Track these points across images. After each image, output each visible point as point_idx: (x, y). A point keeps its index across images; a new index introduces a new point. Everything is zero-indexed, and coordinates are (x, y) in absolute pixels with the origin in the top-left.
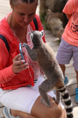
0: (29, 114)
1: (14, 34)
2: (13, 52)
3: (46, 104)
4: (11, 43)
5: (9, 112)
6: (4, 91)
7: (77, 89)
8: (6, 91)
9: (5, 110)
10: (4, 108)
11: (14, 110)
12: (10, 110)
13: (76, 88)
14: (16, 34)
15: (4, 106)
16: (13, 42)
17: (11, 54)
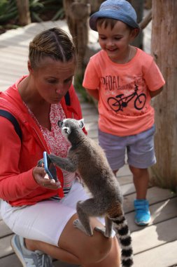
0: (55, 247)
1: (29, 110)
2: (28, 141)
3: (85, 231)
4: (24, 125)
5: (22, 244)
6: (14, 208)
7: (137, 201)
8: (16, 208)
9: (15, 239)
10: (14, 236)
11: (30, 240)
12: (24, 239)
13: (135, 199)
14: (31, 110)
15: (13, 234)
16: (27, 124)
17: (24, 144)
